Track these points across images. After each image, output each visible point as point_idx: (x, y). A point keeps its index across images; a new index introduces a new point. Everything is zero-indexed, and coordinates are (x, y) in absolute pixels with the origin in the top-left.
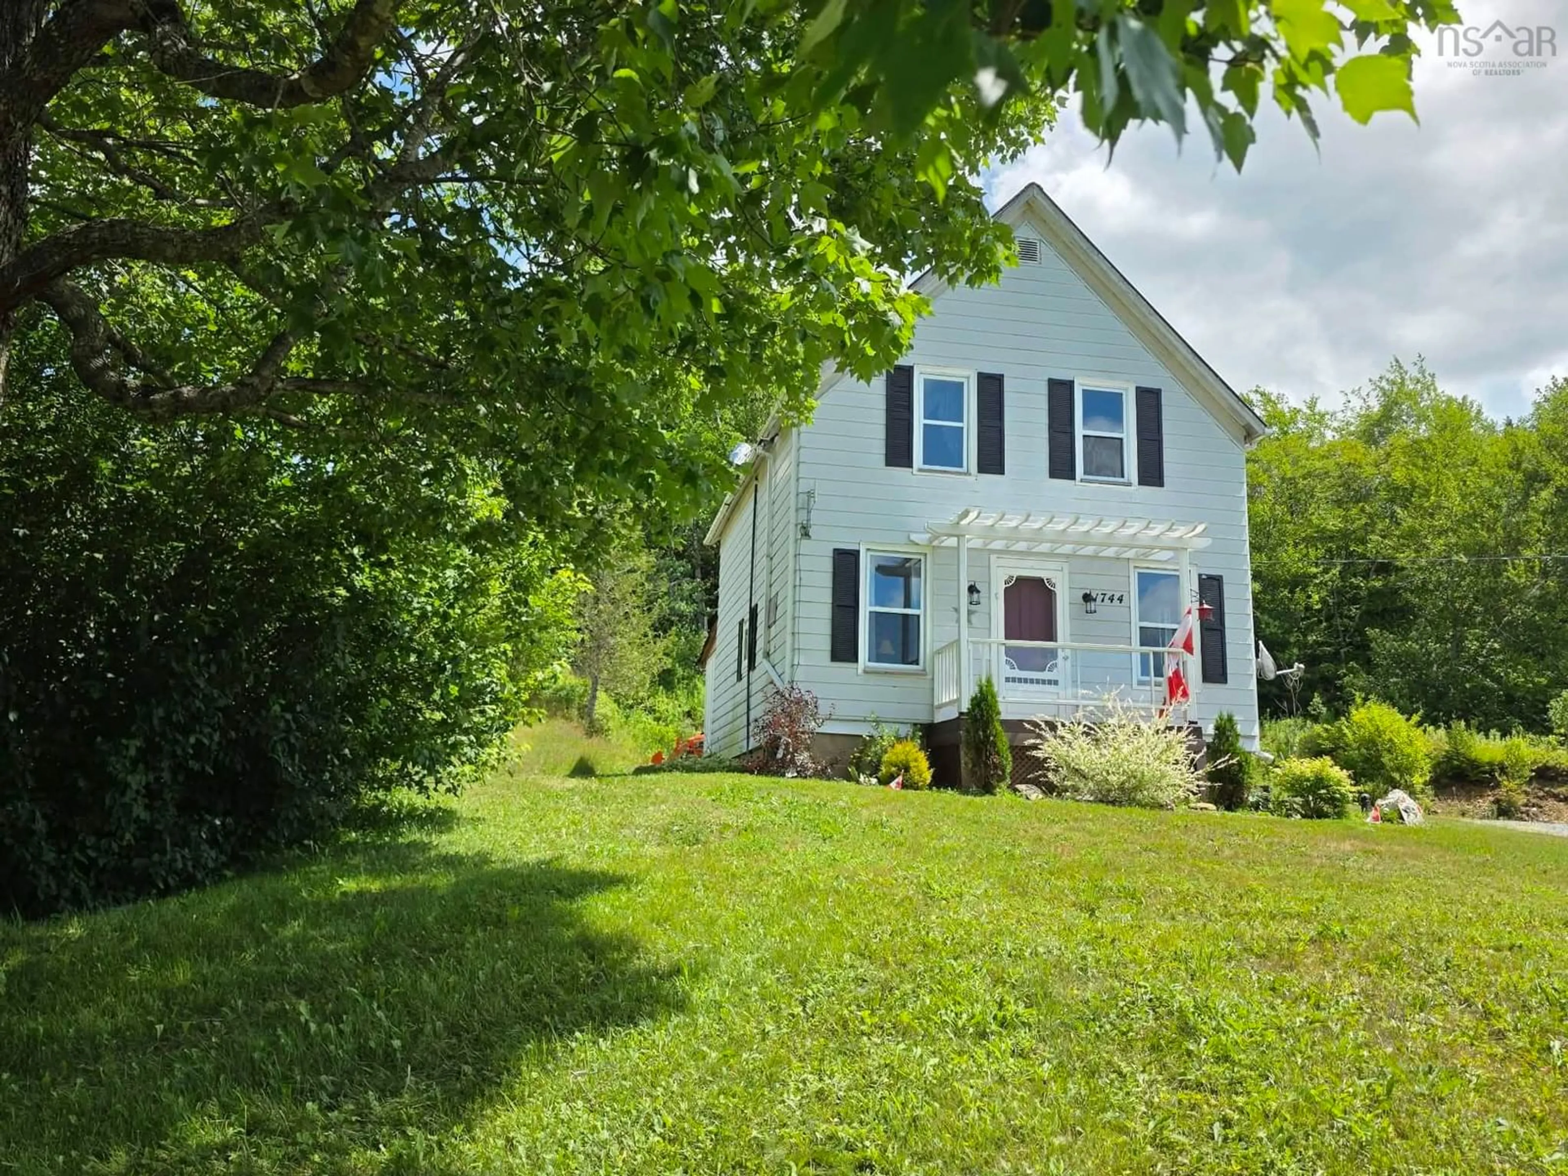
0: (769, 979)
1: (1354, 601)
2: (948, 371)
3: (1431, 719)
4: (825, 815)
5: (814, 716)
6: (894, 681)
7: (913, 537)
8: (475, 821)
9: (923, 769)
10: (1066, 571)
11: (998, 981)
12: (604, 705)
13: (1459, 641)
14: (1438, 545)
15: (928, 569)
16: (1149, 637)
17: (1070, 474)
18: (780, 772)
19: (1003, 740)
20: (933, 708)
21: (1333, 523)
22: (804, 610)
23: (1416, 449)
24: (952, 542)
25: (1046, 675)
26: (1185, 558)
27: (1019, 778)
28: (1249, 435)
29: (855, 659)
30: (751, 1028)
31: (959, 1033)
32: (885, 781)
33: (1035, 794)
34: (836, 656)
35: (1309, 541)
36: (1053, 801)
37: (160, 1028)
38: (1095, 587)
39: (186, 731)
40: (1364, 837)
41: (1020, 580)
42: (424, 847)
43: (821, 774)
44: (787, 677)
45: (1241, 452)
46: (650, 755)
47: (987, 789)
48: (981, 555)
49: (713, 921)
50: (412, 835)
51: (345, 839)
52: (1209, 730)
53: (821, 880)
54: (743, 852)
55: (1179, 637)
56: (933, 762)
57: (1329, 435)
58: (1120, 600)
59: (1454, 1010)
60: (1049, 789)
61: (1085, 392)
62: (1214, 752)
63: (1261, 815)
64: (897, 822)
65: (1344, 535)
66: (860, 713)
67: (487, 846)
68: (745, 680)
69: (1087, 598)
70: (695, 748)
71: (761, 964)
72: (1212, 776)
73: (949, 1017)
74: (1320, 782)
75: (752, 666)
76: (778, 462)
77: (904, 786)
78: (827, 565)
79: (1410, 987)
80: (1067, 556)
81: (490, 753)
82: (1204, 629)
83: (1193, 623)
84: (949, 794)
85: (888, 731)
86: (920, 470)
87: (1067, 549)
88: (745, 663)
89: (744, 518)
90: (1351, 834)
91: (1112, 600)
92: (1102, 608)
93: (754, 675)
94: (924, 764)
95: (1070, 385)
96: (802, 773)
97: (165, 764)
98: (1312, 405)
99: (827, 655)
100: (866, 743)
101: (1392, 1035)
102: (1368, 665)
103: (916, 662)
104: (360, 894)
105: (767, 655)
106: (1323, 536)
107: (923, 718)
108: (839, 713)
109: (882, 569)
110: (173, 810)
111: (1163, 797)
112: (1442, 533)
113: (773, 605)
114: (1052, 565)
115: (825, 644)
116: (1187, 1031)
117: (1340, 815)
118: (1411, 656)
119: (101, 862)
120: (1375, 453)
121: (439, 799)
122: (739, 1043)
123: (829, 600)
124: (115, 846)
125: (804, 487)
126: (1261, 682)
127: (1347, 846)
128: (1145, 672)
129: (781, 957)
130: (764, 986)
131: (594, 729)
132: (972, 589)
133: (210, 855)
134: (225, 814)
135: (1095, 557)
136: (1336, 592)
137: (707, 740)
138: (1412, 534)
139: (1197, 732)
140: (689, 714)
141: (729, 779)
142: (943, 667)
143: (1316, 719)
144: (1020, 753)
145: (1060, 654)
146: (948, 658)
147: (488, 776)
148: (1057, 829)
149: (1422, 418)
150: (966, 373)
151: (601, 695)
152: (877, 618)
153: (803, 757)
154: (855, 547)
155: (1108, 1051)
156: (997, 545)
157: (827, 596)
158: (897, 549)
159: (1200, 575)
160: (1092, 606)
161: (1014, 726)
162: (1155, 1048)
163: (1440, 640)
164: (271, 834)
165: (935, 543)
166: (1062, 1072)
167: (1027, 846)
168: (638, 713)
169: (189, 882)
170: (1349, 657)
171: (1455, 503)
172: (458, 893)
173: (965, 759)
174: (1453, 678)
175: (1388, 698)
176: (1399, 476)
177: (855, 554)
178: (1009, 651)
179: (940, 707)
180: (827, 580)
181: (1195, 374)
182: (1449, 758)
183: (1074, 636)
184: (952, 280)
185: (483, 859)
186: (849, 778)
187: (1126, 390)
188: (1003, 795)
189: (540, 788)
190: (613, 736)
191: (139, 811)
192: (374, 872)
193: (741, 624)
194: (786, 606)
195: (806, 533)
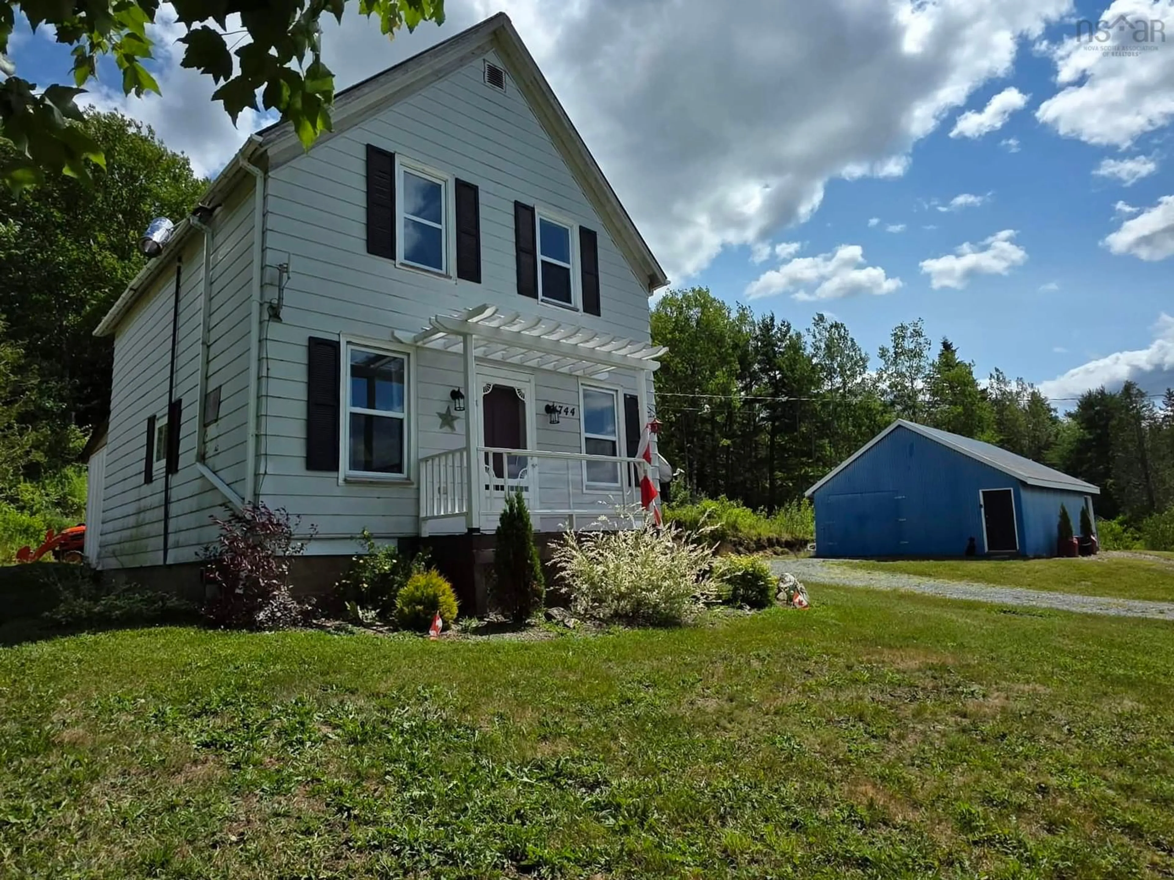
2: (427, 169)
6: (377, 491)
7: (398, 334)
10: (533, 383)
15: (412, 370)
16: (592, 447)
17: (533, 293)
20: (418, 520)
22: (272, 406)
25: (518, 482)
28: (652, 283)
29: (334, 467)
34: (311, 464)
38: (557, 398)
41: (496, 388)
44: (247, 489)
58: (573, 412)
61: (542, 221)
66: (344, 530)
68: (159, 484)
69: (550, 410)
75: (172, 468)
76: (219, 238)
78: (301, 355)
80: (533, 369)
86: (402, 264)
88: (160, 466)
89: (159, 303)
91: (567, 412)
92: (563, 419)
93: (175, 480)
95: (531, 211)
99: (301, 463)
103: (399, 468)
105: (199, 458)
107: (408, 530)
109: (362, 366)
113: (208, 400)
114: (524, 377)
115: (300, 449)
123: (303, 396)
125: (272, 258)
132: (455, 395)
135: (555, 372)
142: (428, 477)
145: (530, 462)
150: (445, 176)
154: (335, 338)
157: (300, 391)
158: (379, 345)
159: (625, 395)
160: (555, 416)
165: (420, 344)
177: (336, 346)
178: (487, 458)
179: (426, 519)
180: (300, 373)
181: (618, 225)
183: (540, 445)
187: (571, 227)
193: (152, 420)
194: (233, 405)
195: (275, 314)
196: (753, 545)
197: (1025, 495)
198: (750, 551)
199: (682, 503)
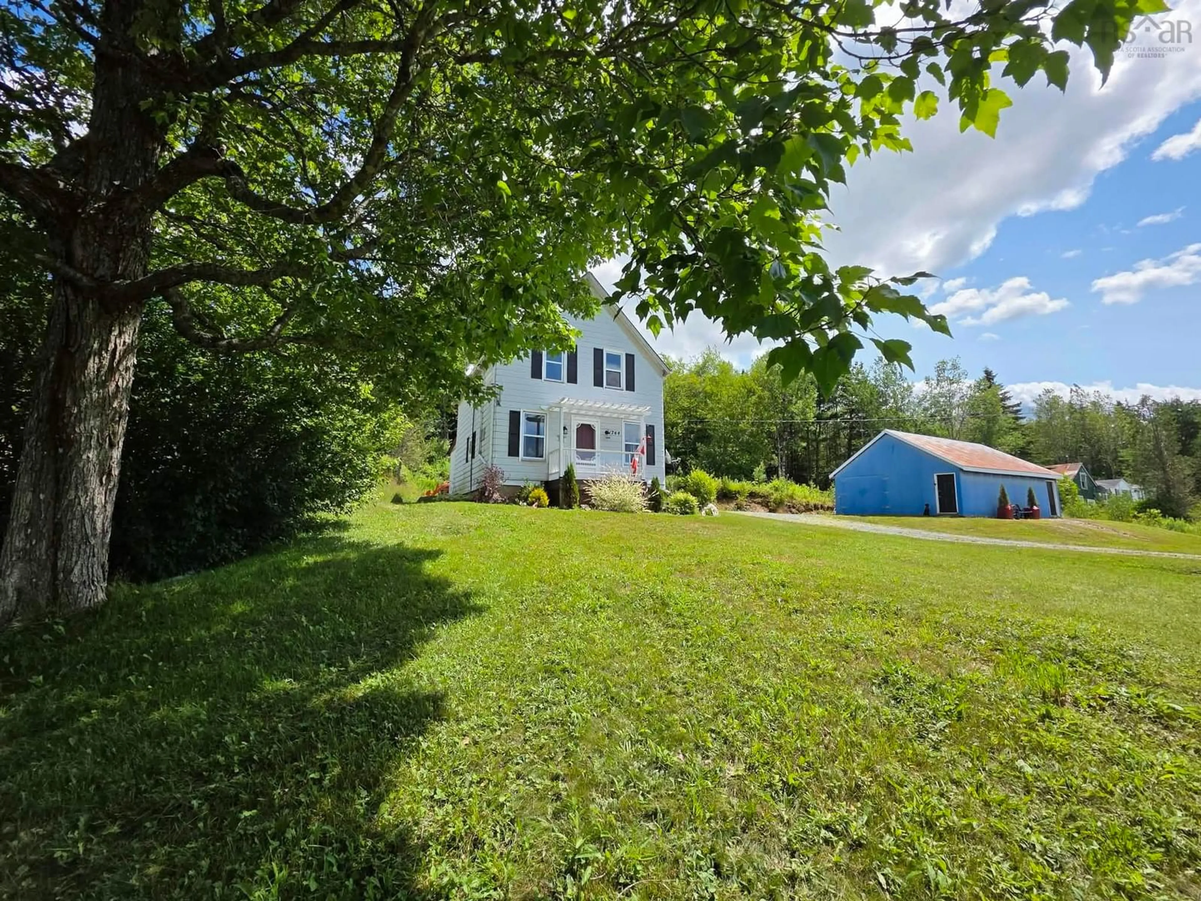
0: (506, 593)
1: (692, 432)
3: (717, 476)
4: (510, 520)
5: (502, 478)
6: (535, 464)
7: (543, 407)
8: (359, 526)
9: (546, 499)
10: (599, 422)
11: (595, 589)
12: (404, 471)
13: (725, 448)
14: (720, 414)
15: (547, 420)
16: (628, 448)
17: (601, 385)
18: (487, 502)
19: (576, 488)
20: (548, 475)
21: (686, 405)
22: (497, 435)
23: (713, 380)
24: (557, 410)
25: (592, 462)
26: (642, 419)
27: (582, 502)
28: (664, 373)
29: (518, 455)
30: (505, 616)
31: (586, 611)
32: (531, 504)
33: (588, 509)
34: (510, 454)
35: (678, 410)
36: (594, 511)
37: (235, 633)
38: (610, 428)
39: (225, 492)
40: (701, 521)
41: (582, 425)
42: (340, 539)
43: (503, 502)
44: (489, 462)
45: (662, 380)
46: (425, 491)
47: (570, 507)
48: (568, 414)
49: (477, 570)
50: (330, 533)
51: (299, 536)
52: (649, 482)
53: (516, 550)
54: (481, 537)
55: (640, 448)
56: (550, 496)
57: (686, 372)
58: (619, 433)
59: (745, 588)
60: (593, 506)
61: (608, 355)
62: (651, 491)
63: (666, 514)
64: (538, 522)
65: (689, 409)
66: (519, 477)
67: (366, 538)
68: (469, 462)
69: (607, 433)
70: (445, 490)
71: (501, 588)
72: (650, 500)
73: (580, 606)
74: (686, 501)
75: (473, 457)
77: (538, 506)
78: (507, 417)
79: (731, 581)
80: (600, 417)
81: (367, 496)
82: (648, 445)
83: (644, 443)
84: (555, 509)
85: (531, 485)
86: (545, 380)
87: (599, 414)
88: (470, 455)
90: (698, 521)
91: (616, 434)
92: (613, 437)
93: (474, 460)
94: (546, 498)
95: (602, 351)
96: (496, 502)
97: (214, 507)
98: (680, 360)
99: (506, 453)
100: (522, 489)
101: (729, 600)
102: (697, 456)
103: (542, 457)
104: (316, 563)
105: (480, 453)
106: (682, 409)
107: (544, 478)
108: (512, 477)
109: (529, 419)
110: (215, 526)
111: (634, 508)
112: (720, 409)
113: (483, 432)
114: (594, 420)
115: (506, 449)
116: (665, 605)
117: (693, 513)
118: (710, 453)
119: (180, 552)
120: (701, 379)
121: (344, 517)
122: (502, 623)
123: (508, 430)
124: (187, 544)
126: (667, 465)
127: (697, 525)
128: (627, 460)
129: (509, 584)
130: (505, 597)
131: (400, 481)
132: (565, 428)
133: (235, 546)
134: (242, 528)
135: (610, 417)
136: (686, 429)
137: (451, 486)
138: (712, 409)
139: (645, 484)
140: (441, 475)
141: (467, 505)
142: (553, 459)
143: (679, 475)
144: (582, 492)
145: (597, 454)
146: (556, 455)
147: (365, 506)
148: (598, 523)
149: (715, 368)
151: (403, 466)
152: (526, 438)
153: (496, 496)
154: (518, 410)
155: (640, 616)
156: (574, 411)
158: (534, 411)
159: (647, 425)
160: (609, 436)
161: (580, 482)
162: (655, 612)
163: (720, 447)
164: (264, 535)
165: (551, 410)
166: (627, 625)
167: (590, 531)
168: (418, 474)
169: (225, 560)
170: (690, 453)
171: (725, 399)
172: (361, 561)
173: (561, 494)
174: (725, 461)
175: (702, 468)
176: (708, 388)
177: (519, 413)
178: (577, 452)
179: (552, 474)
180: (507, 423)
181: (646, 350)
182: (722, 489)
183: (602, 447)
184: (575, 316)
185: (368, 544)
186: (515, 503)
187: (622, 354)
188: (576, 508)
189: (383, 510)
190: (408, 485)
191: (200, 528)
192: (320, 553)
193: (468, 439)
194: (489, 434)
195: (499, 404)
196: (803, 508)
197: (963, 476)
198: (800, 511)
199: (759, 483)
